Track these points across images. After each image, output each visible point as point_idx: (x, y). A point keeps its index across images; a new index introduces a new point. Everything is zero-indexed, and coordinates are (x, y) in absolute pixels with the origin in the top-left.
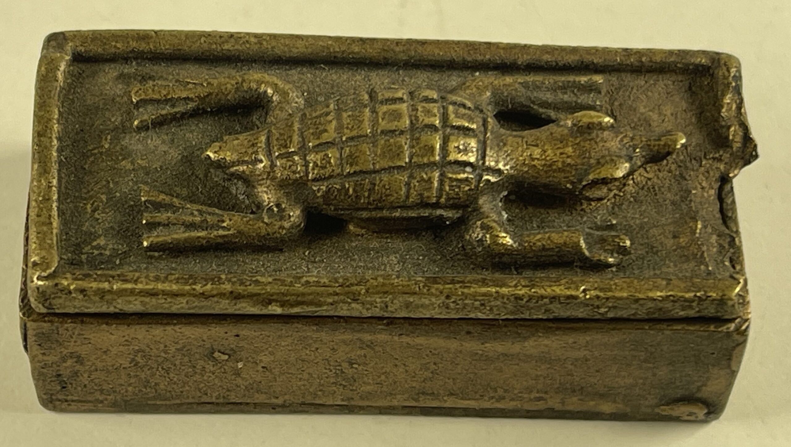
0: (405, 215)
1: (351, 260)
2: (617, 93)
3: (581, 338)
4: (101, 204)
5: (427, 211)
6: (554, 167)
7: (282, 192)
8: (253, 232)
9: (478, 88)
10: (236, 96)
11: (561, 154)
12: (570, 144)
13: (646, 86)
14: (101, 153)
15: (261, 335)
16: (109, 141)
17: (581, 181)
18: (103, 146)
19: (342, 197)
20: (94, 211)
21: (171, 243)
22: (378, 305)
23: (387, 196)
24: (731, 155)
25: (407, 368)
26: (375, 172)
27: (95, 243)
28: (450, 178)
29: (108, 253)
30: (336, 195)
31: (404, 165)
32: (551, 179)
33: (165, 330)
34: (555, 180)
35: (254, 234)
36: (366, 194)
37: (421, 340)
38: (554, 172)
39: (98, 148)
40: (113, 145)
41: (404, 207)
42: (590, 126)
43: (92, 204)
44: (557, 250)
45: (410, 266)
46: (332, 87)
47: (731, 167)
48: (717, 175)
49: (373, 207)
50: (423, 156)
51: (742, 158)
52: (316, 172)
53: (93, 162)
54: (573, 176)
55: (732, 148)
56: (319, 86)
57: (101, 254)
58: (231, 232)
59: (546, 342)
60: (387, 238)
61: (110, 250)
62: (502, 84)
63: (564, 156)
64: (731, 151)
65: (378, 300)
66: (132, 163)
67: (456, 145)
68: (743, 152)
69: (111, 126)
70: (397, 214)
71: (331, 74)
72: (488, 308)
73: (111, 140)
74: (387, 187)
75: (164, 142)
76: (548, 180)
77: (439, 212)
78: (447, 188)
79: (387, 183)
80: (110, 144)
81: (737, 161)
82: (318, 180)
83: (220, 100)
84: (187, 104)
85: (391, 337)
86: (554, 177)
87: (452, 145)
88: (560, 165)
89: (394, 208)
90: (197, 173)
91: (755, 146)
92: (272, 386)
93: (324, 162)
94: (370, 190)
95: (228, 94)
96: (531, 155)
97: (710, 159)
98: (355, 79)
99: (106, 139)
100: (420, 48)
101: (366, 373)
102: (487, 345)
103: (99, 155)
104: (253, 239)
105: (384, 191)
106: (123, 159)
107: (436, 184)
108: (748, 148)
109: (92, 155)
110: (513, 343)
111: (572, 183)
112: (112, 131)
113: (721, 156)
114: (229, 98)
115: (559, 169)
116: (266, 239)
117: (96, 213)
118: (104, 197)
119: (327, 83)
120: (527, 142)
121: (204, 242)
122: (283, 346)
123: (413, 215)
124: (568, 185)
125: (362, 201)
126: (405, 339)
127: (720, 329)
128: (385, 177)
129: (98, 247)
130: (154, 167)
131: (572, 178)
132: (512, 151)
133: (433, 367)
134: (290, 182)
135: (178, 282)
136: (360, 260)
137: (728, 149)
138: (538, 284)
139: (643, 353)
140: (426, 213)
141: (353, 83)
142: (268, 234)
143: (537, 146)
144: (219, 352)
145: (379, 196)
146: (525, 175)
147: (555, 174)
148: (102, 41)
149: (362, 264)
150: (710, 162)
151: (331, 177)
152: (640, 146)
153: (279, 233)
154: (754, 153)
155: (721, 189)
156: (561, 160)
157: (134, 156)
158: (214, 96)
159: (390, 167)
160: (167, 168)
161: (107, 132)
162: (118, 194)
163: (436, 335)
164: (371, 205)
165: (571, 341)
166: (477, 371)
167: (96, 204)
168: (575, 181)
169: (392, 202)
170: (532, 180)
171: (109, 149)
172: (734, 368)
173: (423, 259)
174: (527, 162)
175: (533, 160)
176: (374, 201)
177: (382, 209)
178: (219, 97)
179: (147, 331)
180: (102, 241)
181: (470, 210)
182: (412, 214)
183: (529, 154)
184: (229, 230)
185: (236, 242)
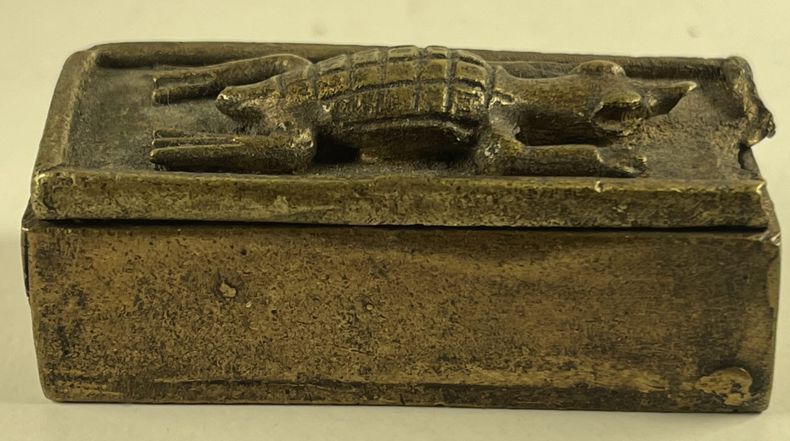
0: (414, 124)
3: (604, 251)
4: (113, 146)
5: (436, 122)
6: (565, 98)
7: (292, 114)
8: (262, 144)
10: (253, 71)
11: (571, 87)
12: (580, 82)
14: (119, 117)
15: (269, 251)
17: (592, 109)
18: (121, 113)
19: (351, 110)
21: (179, 152)
22: (387, 203)
23: (395, 105)
24: (747, 124)
25: (424, 311)
26: (383, 86)
28: (459, 91)
30: (345, 109)
31: (412, 79)
32: (562, 108)
33: (169, 243)
34: (566, 109)
35: (263, 147)
36: (374, 105)
37: (435, 260)
38: (565, 102)
39: (116, 114)
40: (131, 113)
41: (412, 116)
42: (600, 69)
43: (105, 145)
44: (570, 157)
47: (748, 135)
48: (735, 142)
49: (382, 117)
50: (430, 73)
51: (760, 128)
52: (325, 90)
53: (110, 122)
54: (585, 105)
55: (747, 117)
58: (239, 145)
59: (567, 260)
60: (398, 165)
63: (574, 89)
64: (746, 122)
65: (387, 196)
67: (464, 67)
68: (759, 122)
69: (131, 102)
70: (407, 123)
72: (501, 207)
74: (395, 96)
75: (181, 112)
76: (559, 109)
77: (449, 125)
78: (456, 100)
79: (395, 93)
80: (129, 112)
81: (753, 130)
82: (327, 98)
83: (237, 75)
84: (206, 80)
85: (403, 254)
86: (565, 106)
87: (460, 66)
88: (570, 96)
89: (403, 117)
91: (771, 116)
92: (284, 346)
93: (334, 82)
94: (378, 100)
95: (245, 69)
96: (541, 88)
97: (726, 126)
99: (125, 109)
101: (381, 320)
102: (506, 266)
103: (116, 118)
104: (261, 152)
105: (392, 100)
106: (140, 121)
107: (445, 96)
108: (764, 118)
109: (110, 118)
110: (532, 263)
111: (584, 111)
112: (132, 105)
113: (737, 124)
114: (246, 72)
115: (570, 99)
116: (275, 152)
117: (108, 150)
118: (117, 142)
120: (536, 81)
121: (213, 152)
122: (292, 273)
123: (423, 124)
124: (580, 114)
125: (371, 112)
126: (419, 258)
127: (749, 238)
128: (393, 89)
131: (584, 107)
132: (522, 85)
133: (451, 309)
134: (300, 103)
137: (743, 119)
138: (553, 180)
139: (670, 280)
140: (435, 123)
142: (277, 147)
143: (547, 83)
144: (227, 283)
145: (388, 105)
146: (536, 104)
147: (567, 104)
150: (727, 128)
151: (339, 93)
153: (287, 145)
154: (771, 123)
155: (740, 155)
156: (571, 92)
157: (150, 119)
158: (231, 72)
159: (399, 81)
161: (127, 105)
163: (451, 251)
164: (380, 115)
165: (592, 257)
166: (498, 316)
167: (108, 145)
168: (587, 109)
169: (400, 111)
170: (544, 109)
171: (126, 115)
172: (772, 305)
174: (537, 93)
175: (543, 92)
176: (382, 110)
177: (390, 119)
178: (236, 72)
179: (151, 244)
181: (481, 127)
182: (421, 123)
183: (539, 88)
184: (238, 143)
185: (244, 155)
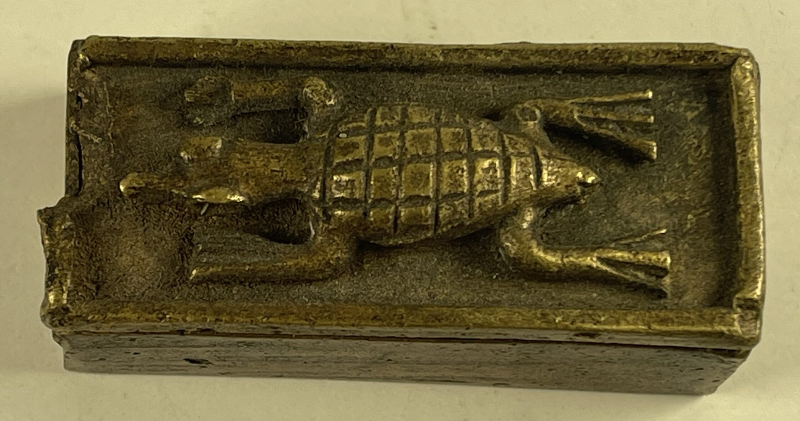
1: (452, 96)
2: (175, 280)
4: (693, 154)
6: (256, 151)
9: (324, 251)
11: (248, 163)
13: (144, 289)
14: (695, 208)
16: (689, 222)
18: (695, 216)
20: (699, 146)
27: (696, 113)
29: (683, 103)
39: (700, 214)
40: (684, 218)
43: (701, 154)
45: (397, 90)
46: (467, 286)
53: (703, 199)
56: (481, 287)
57: (690, 102)
61: (682, 107)
62: (299, 260)
63: (245, 161)
66: (665, 199)
69: (687, 238)
71: (468, 301)
73: (686, 224)
75: (635, 221)
80: (686, 219)
88: (249, 152)
90: (601, 188)
96: (279, 162)
98: (444, 296)
99: (692, 223)
100: (378, 312)
103: (697, 206)
106: (674, 202)
112: (686, 232)
115: (251, 150)
117: (696, 144)
118: (690, 161)
119: (472, 291)
120: (282, 175)
129: (693, 109)
130: (644, 195)
135: (619, 53)
136: (444, 97)
141: (446, 291)
143: (272, 171)
148: (704, 319)
149: (442, 91)
156: (248, 157)
157: (663, 206)
160: (631, 193)
161: (691, 232)
162: (677, 165)
167: (698, 154)
171: (689, 212)
173: (383, 97)
174: (284, 155)
175: (277, 157)
180: (690, 115)
183: (281, 163)
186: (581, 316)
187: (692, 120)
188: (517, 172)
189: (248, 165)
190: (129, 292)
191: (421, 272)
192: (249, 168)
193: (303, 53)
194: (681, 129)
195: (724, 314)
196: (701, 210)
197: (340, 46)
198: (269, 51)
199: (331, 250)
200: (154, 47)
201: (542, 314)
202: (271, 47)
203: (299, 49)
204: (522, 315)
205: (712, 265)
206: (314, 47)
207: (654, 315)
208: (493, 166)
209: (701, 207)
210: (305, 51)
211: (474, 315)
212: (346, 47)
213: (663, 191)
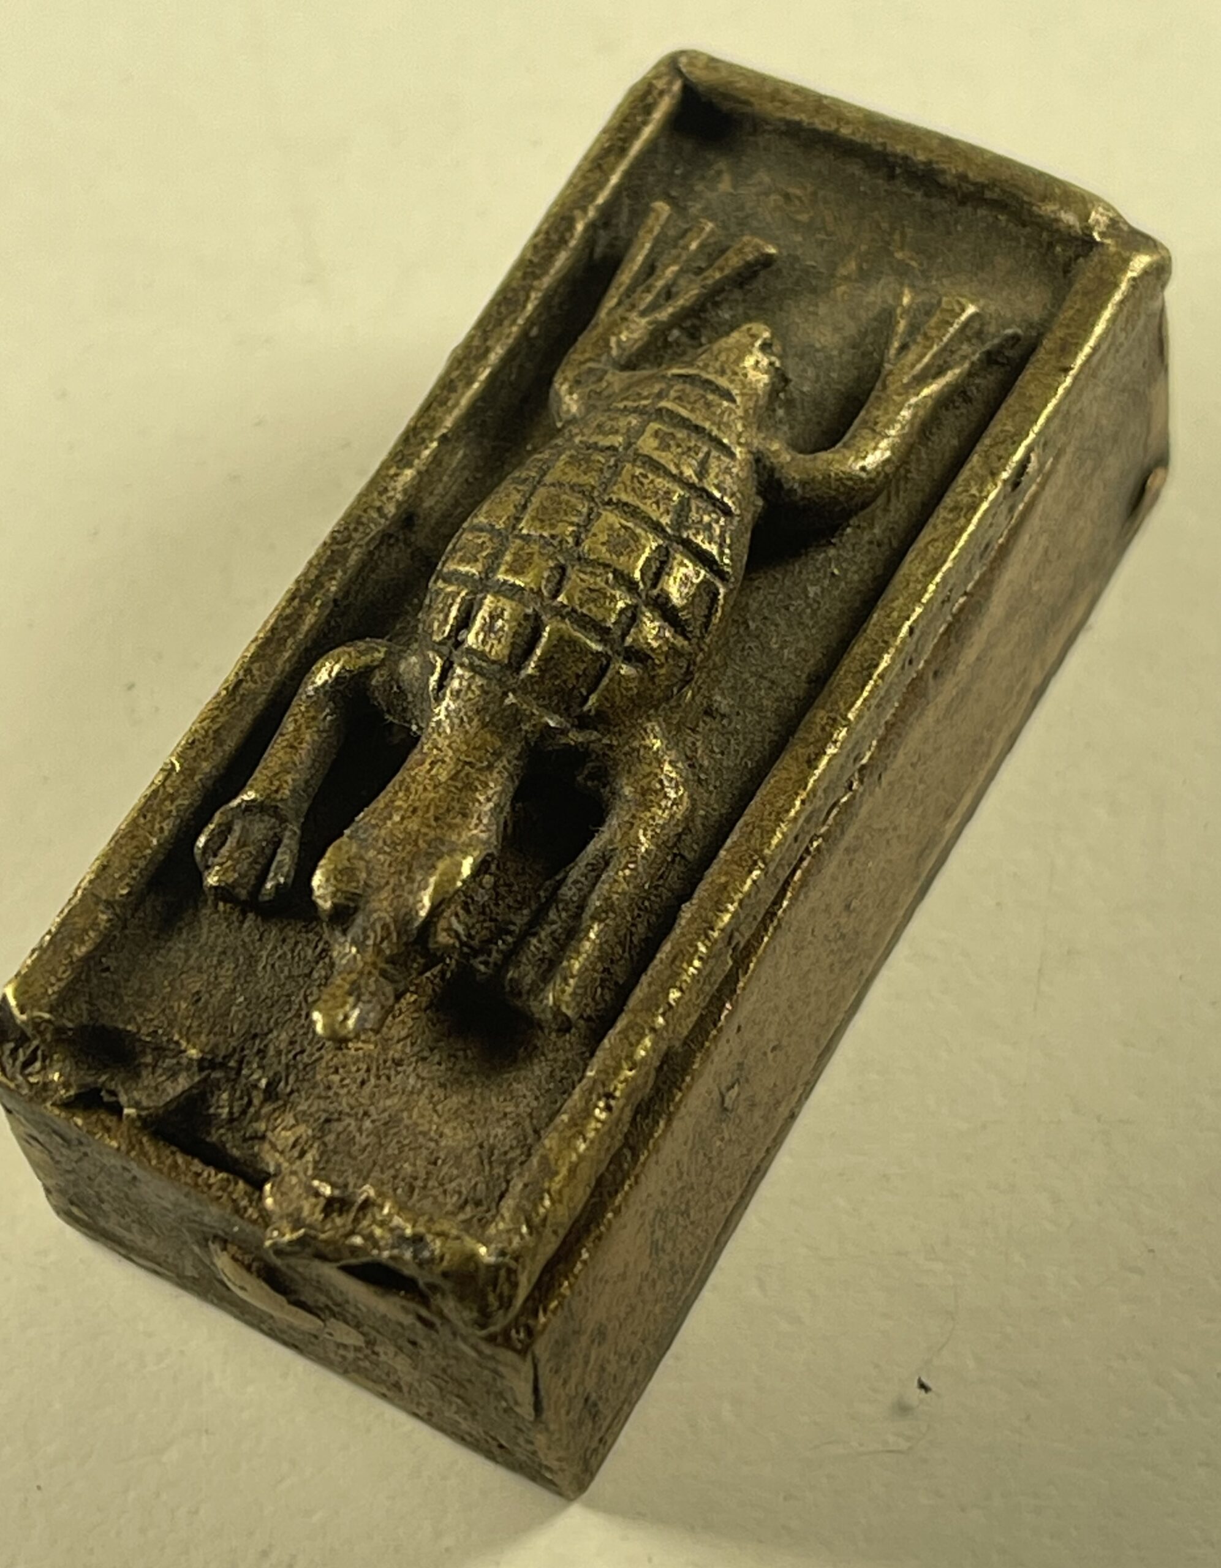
4: (793, 209)
6: (401, 794)
12: (424, 830)
14: (889, 243)
16: (907, 261)
18: (902, 248)
20: (787, 197)
27: (726, 177)
39: (903, 241)
40: (896, 265)
43: (799, 198)
53: (879, 227)
57: (702, 178)
66: (847, 278)
67: (506, 615)
73: (908, 265)
80: (900, 261)
87: (509, 608)
96: (443, 762)
99: (912, 258)
103: (888, 239)
106: (860, 269)
109: (893, 229)
117: (780, 198)
118: (804, 218)
129: (717, 179)
130: (821, 304)
132: (467, 732)
138: (229, 706)
143: (453, 778)
152: (359, 957)
157: (858, 284)
167: (798, 203)
171: (891, 254)
174: (435, 752)
180: (725, 187)
183: (447, 759)
186: (987, 457)
187: (735, 187)
188: (692, 410)
189: (420, 813)
190: (518, 1152)
191: (761, 677)
192: (427, 811)
193: (259, 669)
194: (741, 208)
195: (1100, 262)
196: (897, 237)
197: (284, 608)
198: (221, 719)
199: (650, 764)
200: (94, 895)
201: (951, 510)
202: (216, 713)
203: (248, 671)
204: (934, 540)
205: (999, 259)
206: (261, 647)
207: (1046, 357)
208: (661, 434)
209: (890, 234)
210: (257, 665)
211: (893, 609)
212: (292, 598)
213: (832, 276)
